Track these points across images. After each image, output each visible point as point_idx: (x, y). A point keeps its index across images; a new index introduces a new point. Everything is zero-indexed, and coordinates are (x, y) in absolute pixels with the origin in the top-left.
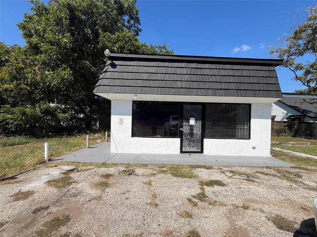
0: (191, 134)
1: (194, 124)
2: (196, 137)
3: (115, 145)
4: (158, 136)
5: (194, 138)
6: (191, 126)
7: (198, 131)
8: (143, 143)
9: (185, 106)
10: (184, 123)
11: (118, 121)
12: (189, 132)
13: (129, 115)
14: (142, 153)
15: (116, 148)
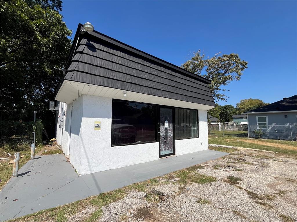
0: (166, 137)
1: (168, 127)
2: (169, 140)
3: (89, 163)
4: (139, 142)
5: (168, 141)
6: (166, 129)
7: (170, 134)
8: (124, 153)
9: (161, 109)
10: (161, 126)
11: (93, 125)
12: (164, 135)
13: (109, 118)
14: (124, 166)
15: (90, 166)
